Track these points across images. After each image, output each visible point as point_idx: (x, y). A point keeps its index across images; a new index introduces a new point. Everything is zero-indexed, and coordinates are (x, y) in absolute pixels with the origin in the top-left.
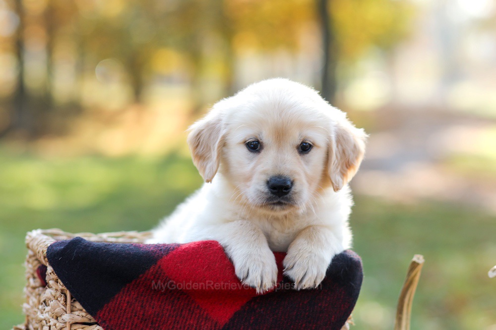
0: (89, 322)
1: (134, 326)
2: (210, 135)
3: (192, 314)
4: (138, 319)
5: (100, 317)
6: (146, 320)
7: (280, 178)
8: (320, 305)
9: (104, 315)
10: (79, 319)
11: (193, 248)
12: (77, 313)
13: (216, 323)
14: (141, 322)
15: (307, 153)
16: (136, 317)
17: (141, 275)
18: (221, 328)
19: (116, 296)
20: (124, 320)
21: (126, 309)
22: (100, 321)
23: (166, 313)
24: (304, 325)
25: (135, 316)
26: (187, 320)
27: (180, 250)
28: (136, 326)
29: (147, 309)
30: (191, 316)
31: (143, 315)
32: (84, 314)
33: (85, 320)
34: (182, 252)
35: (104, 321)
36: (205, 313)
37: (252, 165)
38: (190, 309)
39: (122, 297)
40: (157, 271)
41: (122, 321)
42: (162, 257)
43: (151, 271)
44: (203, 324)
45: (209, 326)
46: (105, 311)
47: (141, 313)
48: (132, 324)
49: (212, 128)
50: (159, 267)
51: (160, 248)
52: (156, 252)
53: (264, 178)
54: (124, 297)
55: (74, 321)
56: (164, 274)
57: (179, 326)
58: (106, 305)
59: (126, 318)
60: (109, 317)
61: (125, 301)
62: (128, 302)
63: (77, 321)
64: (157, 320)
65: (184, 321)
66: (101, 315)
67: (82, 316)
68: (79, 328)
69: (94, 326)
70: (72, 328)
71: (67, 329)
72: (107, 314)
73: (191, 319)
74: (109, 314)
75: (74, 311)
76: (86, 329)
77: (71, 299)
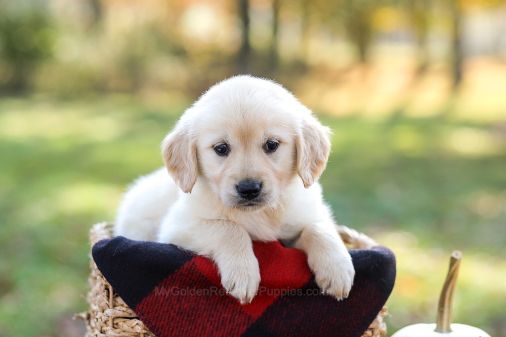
0: (130, 316)
1: (170, 319)
4: (175, 312)
6: (182, 313)
7: (248, 183)
9: (142, 308)
10: (121, 314)
12: (118, 308)
13: (250, 317)
14: (177, 315)
15: (274, 151)
16: (173, 311)
17: (176, 271)
18: (254, 322)
19: (154, 291)
20: (161, 313)
21: (162, 303)
23: (201, 307)
25: (172, 309)
26: (221, 313)
28: (172, 318)
30: (226, 310)
31: (179, 308)
32: (124, 309)
33: (126, 315)
35: (143, 314)
37: (221, 168)
38: (224, 304)
40: (191, 267)
41: (159, 314)
43: (186, 267)
44: (236, 317)
45: (243, 319)
46: (144, 304)
47: (178, 306)
48: (169, 317)
50: (193, 263)
53: (234, 182)
55: (115, 316)
56: (198, 269)
57: (213, 320)
58: (144, 298)
59: (163, 312)
60: (147, 310)
63: (119, 316)
64: (192, 314)
65: (219, 314)
66: (140, 308)
67: (123, 311)
68: (121, 322)
69: (134, 320)
70: (115, 322)
71: (110, 323)
72: (145, 307)
73: (225, 312)
74: (147, 307)
75: (116, 306)
76: (127, 322)
77: (114, 294)
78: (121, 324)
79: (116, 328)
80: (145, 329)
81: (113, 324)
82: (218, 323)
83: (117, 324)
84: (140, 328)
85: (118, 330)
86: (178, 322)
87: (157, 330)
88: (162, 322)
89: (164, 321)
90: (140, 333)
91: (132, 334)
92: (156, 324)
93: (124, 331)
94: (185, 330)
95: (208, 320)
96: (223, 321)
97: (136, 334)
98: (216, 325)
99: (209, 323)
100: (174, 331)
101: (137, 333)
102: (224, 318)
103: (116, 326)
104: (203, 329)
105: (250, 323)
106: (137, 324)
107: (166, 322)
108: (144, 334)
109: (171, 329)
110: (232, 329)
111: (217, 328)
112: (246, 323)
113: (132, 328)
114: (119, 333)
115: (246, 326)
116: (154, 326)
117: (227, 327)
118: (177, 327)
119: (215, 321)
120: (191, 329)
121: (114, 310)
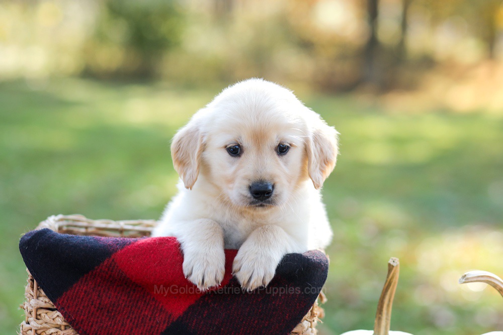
0: (53, 308)
1: (90, 314)
2: (189, 142)
3: (148, 305)
4: (95, 307)
5: (59, 304)
6: (102, 309)
7: (262, 184)
8: (273, 303)
9: (63, 302)
10: (44, 305)
11: (149, 244)
12: (41, 299)
13: (170, 315)
14: (97, 311)
15: (286, 154)
16: (93, 306)
17: (96, 267)
18: (174, 320)
19: (74, 285)
20: (81, 308)
21: (83, 298)
22: (59, 307)
23: (122, 304)
24: (256, 322)
25: (92, 305)
26: (142, 311)
27: (136, 245)
28: (93, 313)
29: (103, 298)
30: (147, 307)
31: (100, 304)
32: (47, 300)
33: (48, 306)
34: (137, 247)
35: (63, 308)
36: (160, 305)
37: (233, 169)
38: (145, 301)
39: (80, 286)
40: (111, 264)
41: (79, 309)
42: (116, 251)
43: (105, 263)
44: (157, 315)
45: (163, 317)
46: (64, 298)
47: (98, 302)
48: (89, 312)
49: (191, 136)
50: (113, 260)
51: (117, 243)
52: (112, 246)
53: (246, 183)
54: (82, 287)
55: (38, 306)
56: (117, 266)
57: (134, 316)
58: (65, 293)
59: (83, 306)
60: (68, 304)
61: (82, 290)
62: (85, 292)
63: (41, 306)
64: (112, 310)
65: (139, 311)
66: (60, 302)
67: (46, 302)
68: (43, 313)
69: (54, 312)
70: (38, 313)
71: (33, 314)
72: (65, 301)
73: (146, 310)
74: (67, 301)
75: (40, 297)
76: (48, 314)
77: (38, 286)
78: (43, 315)
79: (38, 319)
80: (65, 321)
81: (37, 315)
82: (138, 321)
83: (40, 315)
84: (60, 320)
85: (40, 322)
86: (98, 317)
87: (77, 324)
88: (82, 317)
89: (84, 316)
90: (61, 326)
91: (53, 326)
92: (75, 319)
93: (46, 323)
94: (105, 326)
95: (129, 317)
96: (143, 318)
97: (58, 326)
98: (136, 321)
99: (129, 320)
100: (94, 326)
101: (58, 324)
102: (144, 315)
103: (39, 317)
104: (122, 325)
105: (171, 322)
106: (58, 316)
107: (86, 316)
108: (65, 326)
109: (90, 324)
110: (152, 327)
111: (137, 325)
112: (166, 321)
113: (53, 319)
114: (41, 324)
115: (165, 325)
116: (73, 320)
117: (146, 325)
118: (97, 322)
119: (135, 318)
120: (111, 325)
121: (37, 301)
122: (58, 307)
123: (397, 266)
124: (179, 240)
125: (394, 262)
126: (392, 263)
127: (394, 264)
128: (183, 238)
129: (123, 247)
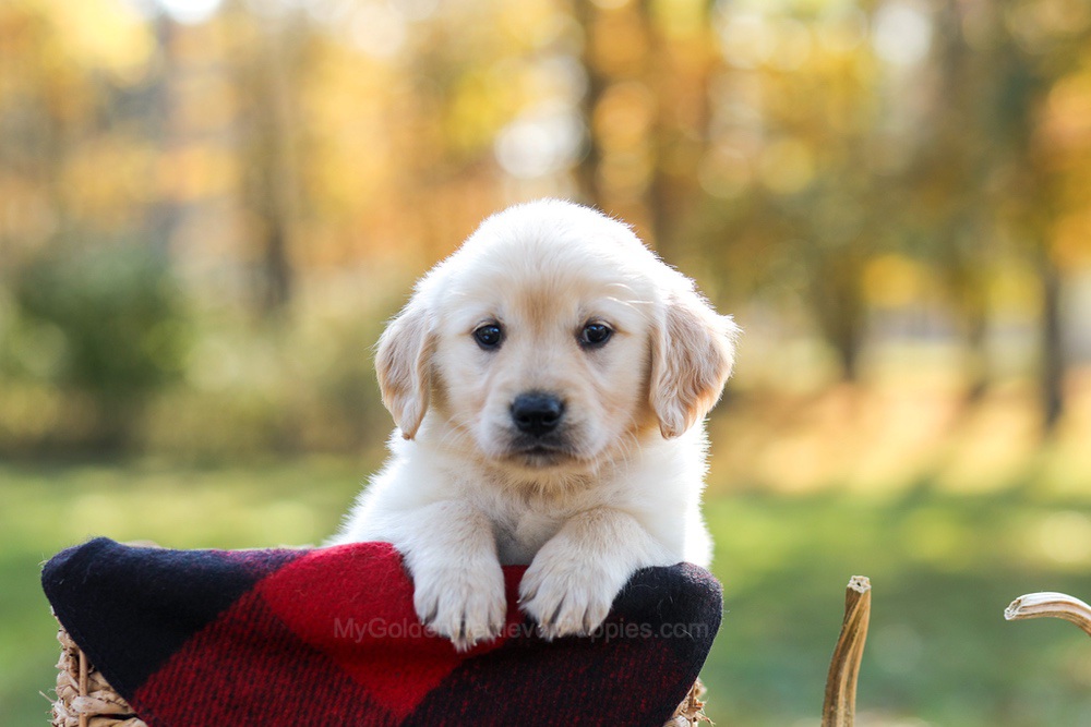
0: (124, 713)
2: (409, 341)
3: (336, 695)
4: (221, 705)
5: (141, 702)
6: (236, 707)
7: (535, 398)
9: (149, 696)
10: (103, 708)
11: (334, 557)
12: (98, 694)
14: (226, 712)
15: (601, 347)
16: (216, 702)
17: (222, 614)
19: (173, 658)
20: (190, 708)
21: (193, 685)
22: (141, 709)
25: (214, 698)
27: (305, 561)
29: (239, 684)
30: (335, 700)
31: (231, 696)
32: (111, 696)
33: (114, 708)
34: (308, 565)
35: (150, 710)
39: (185, 660)
40: (254, 604)
41: (185, 709)
42: (264, 576)
43: (243, 603)
46: (151, 688)
47: (227, 692)
48: (208, 716)
49: (413, 326)
50: (259, 595)
51: (264, 558)
52: (254, 566)
53: (505, 398)
54: (190, 660)
55: (92, 711)
56: (269, 609)
58: (153, 675)
59: (195, 704)
60: (159, 702)
61: (191, 667)
62: (198, 670)
63: (99, 712)
64: (260, 709)
66: (143, 698)
67: (109, 701)
69: (129, 722)
72: (154, 695)
74: (159, 695)
75: (94, 690)
77: (89, 667)
121: (89, 700)
122: (137, 710)
123: (866, 592)
124: (399, 546)
125: (859, 584)
126: (855, 588)
127: (861, 590)
128: (407, 542)
129: (278, 568)
